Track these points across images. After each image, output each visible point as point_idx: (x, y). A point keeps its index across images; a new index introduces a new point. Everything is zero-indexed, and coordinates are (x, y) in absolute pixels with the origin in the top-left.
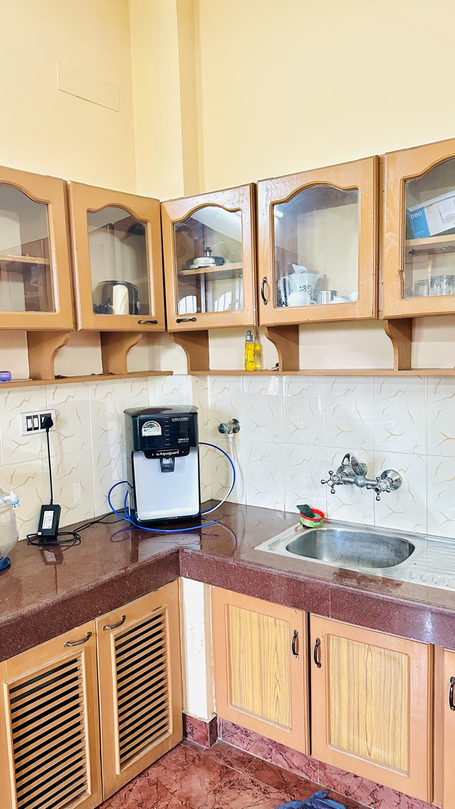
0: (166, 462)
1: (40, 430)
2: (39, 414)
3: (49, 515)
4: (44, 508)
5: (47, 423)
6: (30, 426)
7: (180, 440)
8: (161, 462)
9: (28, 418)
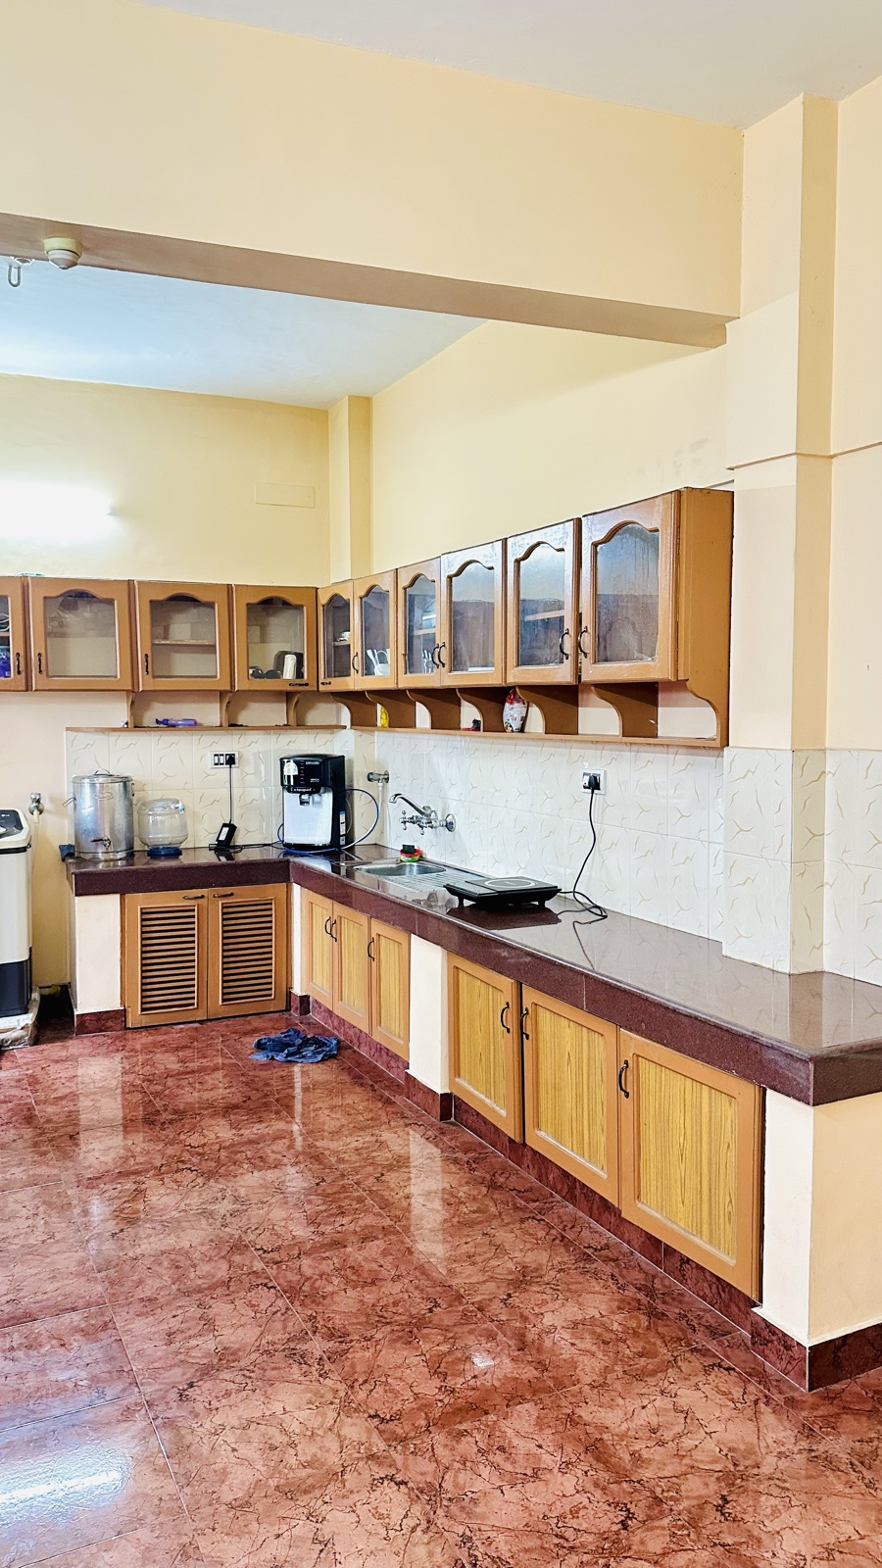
0: (305, 797)
1: (225, 766)
2: (225, 753)
3: (226, 830)
4: (225, 825)
5: (231, 760)
6: (217, 762)
7: (312, 780)
8: (300, 796)
9: (216, 755)
